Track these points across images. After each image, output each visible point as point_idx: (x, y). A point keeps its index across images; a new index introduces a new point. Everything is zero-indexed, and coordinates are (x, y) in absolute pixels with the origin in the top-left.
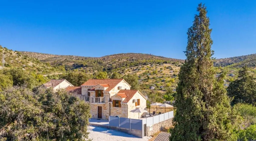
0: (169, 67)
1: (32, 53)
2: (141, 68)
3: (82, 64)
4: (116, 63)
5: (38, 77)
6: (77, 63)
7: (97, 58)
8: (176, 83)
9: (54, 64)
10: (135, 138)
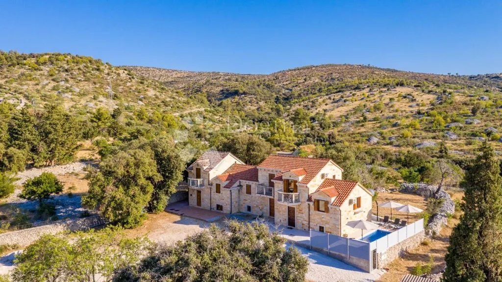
0: (408, 95)
1: (149, 69)
2: (350, 98)
3: (236, 89)
4: (300, 85)
5: (167, 117)
6: (228, 87)
7: (263, 76)
8: (422, 130)
9: (188, 90)
10: (357, 272)
